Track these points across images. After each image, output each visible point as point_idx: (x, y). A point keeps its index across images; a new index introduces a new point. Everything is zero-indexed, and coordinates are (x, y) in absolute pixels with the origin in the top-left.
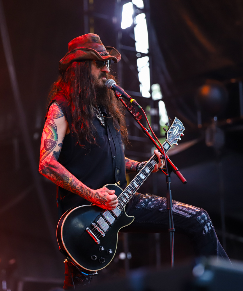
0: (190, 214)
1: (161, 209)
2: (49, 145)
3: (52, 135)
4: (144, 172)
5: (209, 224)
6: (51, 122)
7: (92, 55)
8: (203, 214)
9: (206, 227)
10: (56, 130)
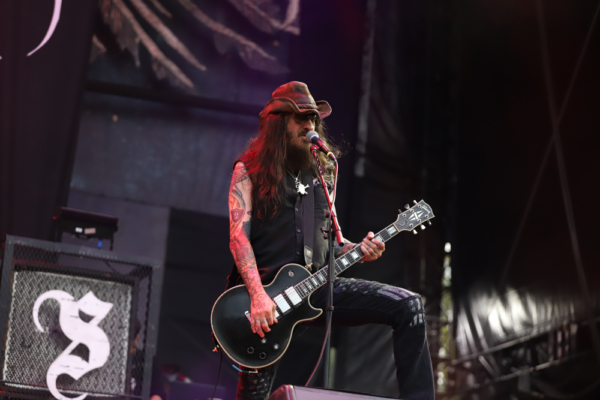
0: (401, 296)
1: (366, 292)
2: (236, 215)
3: (238, 204)
4: (349, 258)
5: (420, 315)
6: (234, 188)
7: (289, 106)
8: (418, 300)
9: (415, 318)
10: (241, 197)
